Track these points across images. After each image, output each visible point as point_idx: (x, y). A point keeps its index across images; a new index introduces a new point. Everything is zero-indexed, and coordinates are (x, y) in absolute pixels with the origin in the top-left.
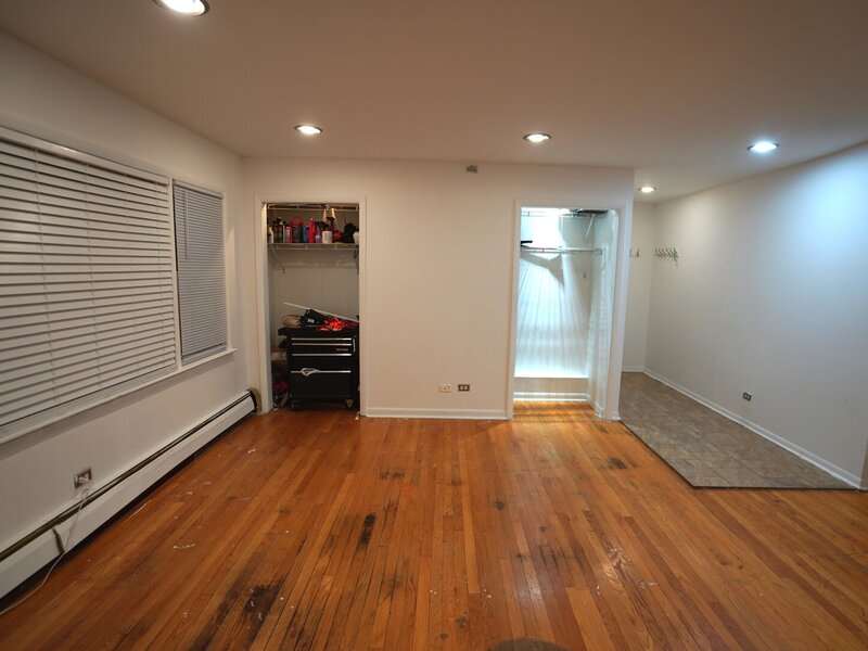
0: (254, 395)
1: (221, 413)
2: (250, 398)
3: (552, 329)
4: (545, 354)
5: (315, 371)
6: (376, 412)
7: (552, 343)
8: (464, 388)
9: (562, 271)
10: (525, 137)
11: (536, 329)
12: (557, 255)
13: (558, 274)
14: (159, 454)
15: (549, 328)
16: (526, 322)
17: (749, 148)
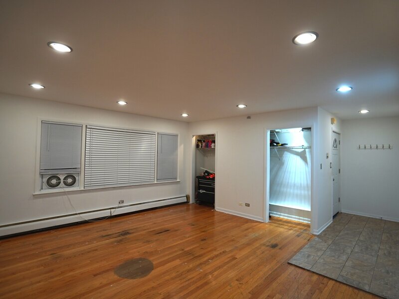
0: (188, 197)
1: (171, 199)
2: (186, 198)
3: (302, 185)
4: (299, 198)
5: (204, 191)
6: (220, 210)
7: (303, 192)
8: (248, 205)
9: (306, 157)
10: (237, 106)
11: (294, 185)
12: (303, 150)
13: (304, 158)
14: (144, 203)
15: (301, 184)
16: (290, 181)
17: (337, 90)
